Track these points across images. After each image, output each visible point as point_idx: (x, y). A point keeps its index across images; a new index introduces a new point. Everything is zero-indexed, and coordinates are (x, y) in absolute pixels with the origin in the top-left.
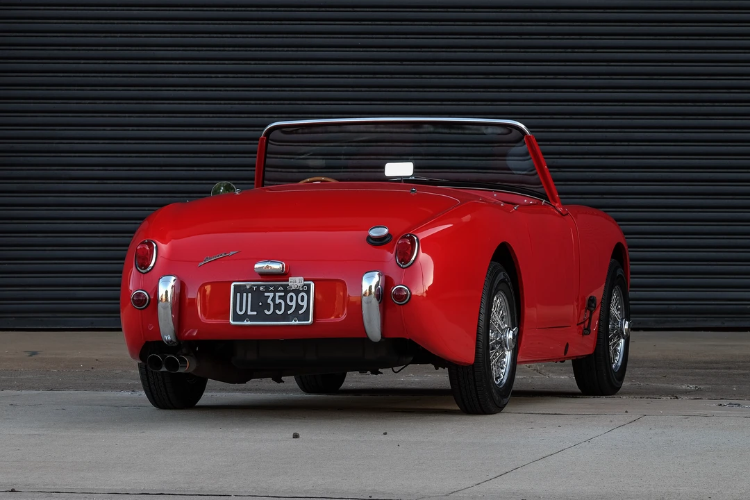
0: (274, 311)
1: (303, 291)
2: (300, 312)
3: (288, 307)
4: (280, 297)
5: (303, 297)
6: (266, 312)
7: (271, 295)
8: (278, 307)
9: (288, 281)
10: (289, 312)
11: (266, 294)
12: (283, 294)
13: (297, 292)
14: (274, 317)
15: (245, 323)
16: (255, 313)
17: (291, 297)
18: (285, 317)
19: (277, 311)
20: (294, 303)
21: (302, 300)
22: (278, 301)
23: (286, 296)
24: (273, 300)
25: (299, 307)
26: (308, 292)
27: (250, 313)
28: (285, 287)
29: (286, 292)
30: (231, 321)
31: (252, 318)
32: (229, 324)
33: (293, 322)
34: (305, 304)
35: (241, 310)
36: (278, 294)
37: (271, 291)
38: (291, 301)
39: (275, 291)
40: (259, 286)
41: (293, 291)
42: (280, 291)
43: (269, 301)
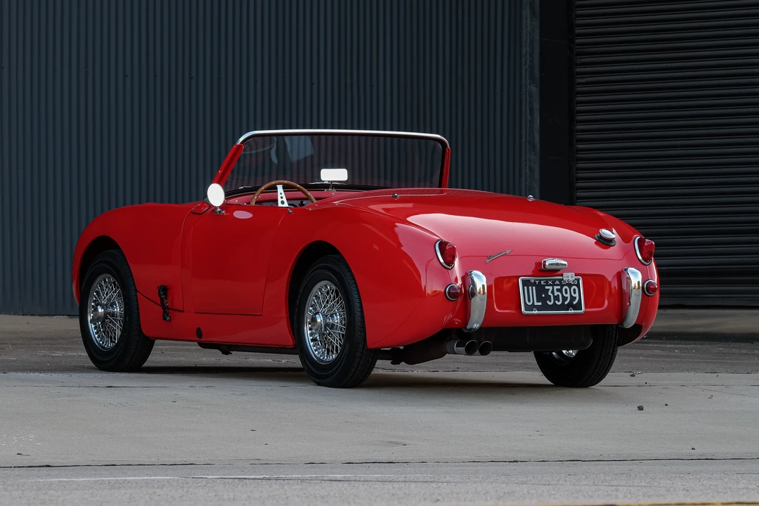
0: (554, 302)
1: (574, 285)
2: (574, 303)
3: (565, 299)
4: (558, 290)
5: (574, 290)
6: (548, 302)
7: (551, 288)
8: (557, 298)
9: (562, 276)
10: (566, 303)
11: (547, 287)
12: (559, 287)
13: (570, 285)
14: (555, 307)
15: (535, 312)
16: (540, 304)
17: (566, 290)
18: (563, 307)
19: (556, 302)
20: (568, 295)
21: (575, 293)
22: (556, 294)
23: (562, 288)
24: (553, 292)
25: (573, 298)
26: (578, 286)
27: (536, 304)
28: (560, 281)
29: (562, 286)
30: (523, 311)
31: (539, 308)
32: (523, 313)
33: (569, 311)
34: (577, 295)
35: (529, 301)
36: (555, 288)
37: (550, 285)
38: (566, 293)
39: (553, 285)
40: (540, 280)
41: (567, 285)
42: (557, 285)
43: (550, 293)
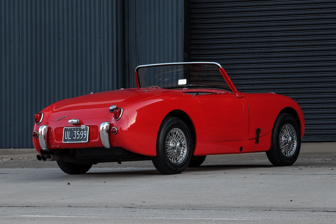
1: (85, 130)
2: (84, 138)
3: (81, 136)
5: (85, 132)
6: (74, 138)
7: (76, 132)
9: (81, 126)
10: (81, 138)
11: (74, 131)
12: (79, 131)
13: (83, 130)
14: (76, 140)
15: (67, 142)
16: (70, 139)
17: (82, 132)
18: (80, 140)
19: (77, 138)
20: (82, 135)
22: (78, 134)
23: (80, 132)
24: (76, 133)
25: (84, 136)
26: (87, 130)
27: (69, 138)
28: (80, 128)
29: (80, 130)
30: (63, 142)
31: (69, 140)
32: (62, 143)
33: (82, 142)
34: (86, 135)
35: (66, 138)
36: (78, 131)
37: (76, 130)
38: (82, 134)
39: (77, 130)
40: (72, 128)
41: (82, 130)
42: (78, 130)
43: (75, 134)
